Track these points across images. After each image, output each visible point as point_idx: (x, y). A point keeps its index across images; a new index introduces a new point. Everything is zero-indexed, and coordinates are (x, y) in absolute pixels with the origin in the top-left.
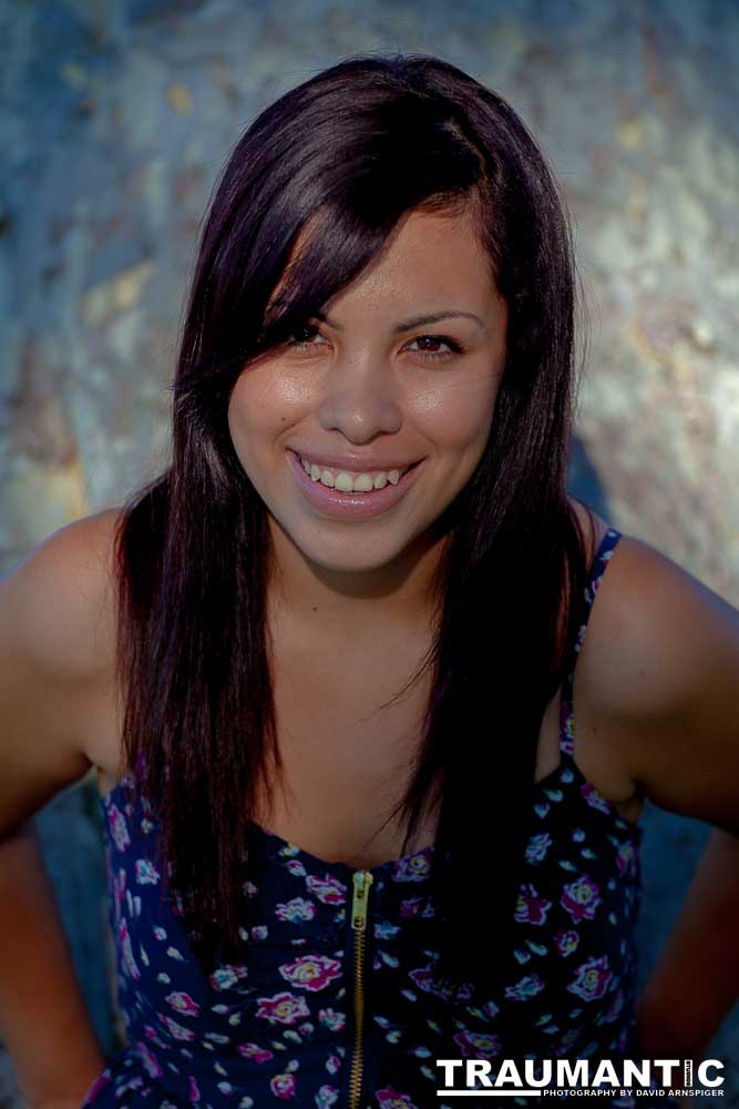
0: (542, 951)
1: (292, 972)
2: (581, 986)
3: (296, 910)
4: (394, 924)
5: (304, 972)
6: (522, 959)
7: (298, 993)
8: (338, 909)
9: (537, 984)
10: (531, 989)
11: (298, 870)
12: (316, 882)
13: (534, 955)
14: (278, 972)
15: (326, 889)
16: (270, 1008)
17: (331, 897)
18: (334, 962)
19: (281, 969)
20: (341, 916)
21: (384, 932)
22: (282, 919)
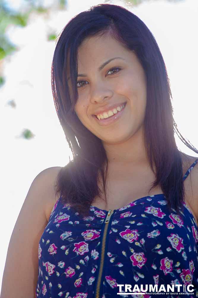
0: (161, 224)
1: (85, 235)
2: (172, 239)
4: (118, 220)
5: (89, 235)
6: (154, 225)
7: (87, 242)
9: (158, 233)
10: (156, 234)
11: (92, 210)
12: (97, 213)
13: (158, 225)
14: (81, 235)
16: (78, 247)
18: (98, 232)
19: (82, 234)
21: (114, 223)
22: (84, 220)
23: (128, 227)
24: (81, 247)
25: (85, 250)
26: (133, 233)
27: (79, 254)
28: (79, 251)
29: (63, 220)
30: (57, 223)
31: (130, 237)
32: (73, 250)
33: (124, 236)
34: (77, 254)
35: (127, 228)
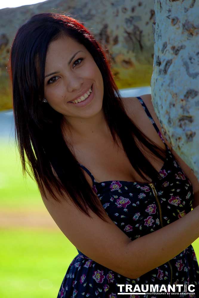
1: (148, 210)
3: (142, 196)
4: (162, 191)
5: (150, 210)
7: (151, 215)
8: (149, 192)
9: (190, 193)
10: (189, 195)
11: (139, 187)
12: (143, 188)
15: (146, 189)
16: (147, 221)
17: (147, 190)
18: (154, 205)
19: (146, 211)
20: (151, 194)
21: (160, 193)
22: (140, 199)
23: (172, 194)
24: (149, 221)
25: (151, 221)
26: (177, 199)
27: (149, 226)
28: (148, 224)
29: (126, 204)
30: (123, 208)
31: (176, 202)
32: (145, 225)
33: (171, 202)
34: (148, 226)
35: (171, 196)
